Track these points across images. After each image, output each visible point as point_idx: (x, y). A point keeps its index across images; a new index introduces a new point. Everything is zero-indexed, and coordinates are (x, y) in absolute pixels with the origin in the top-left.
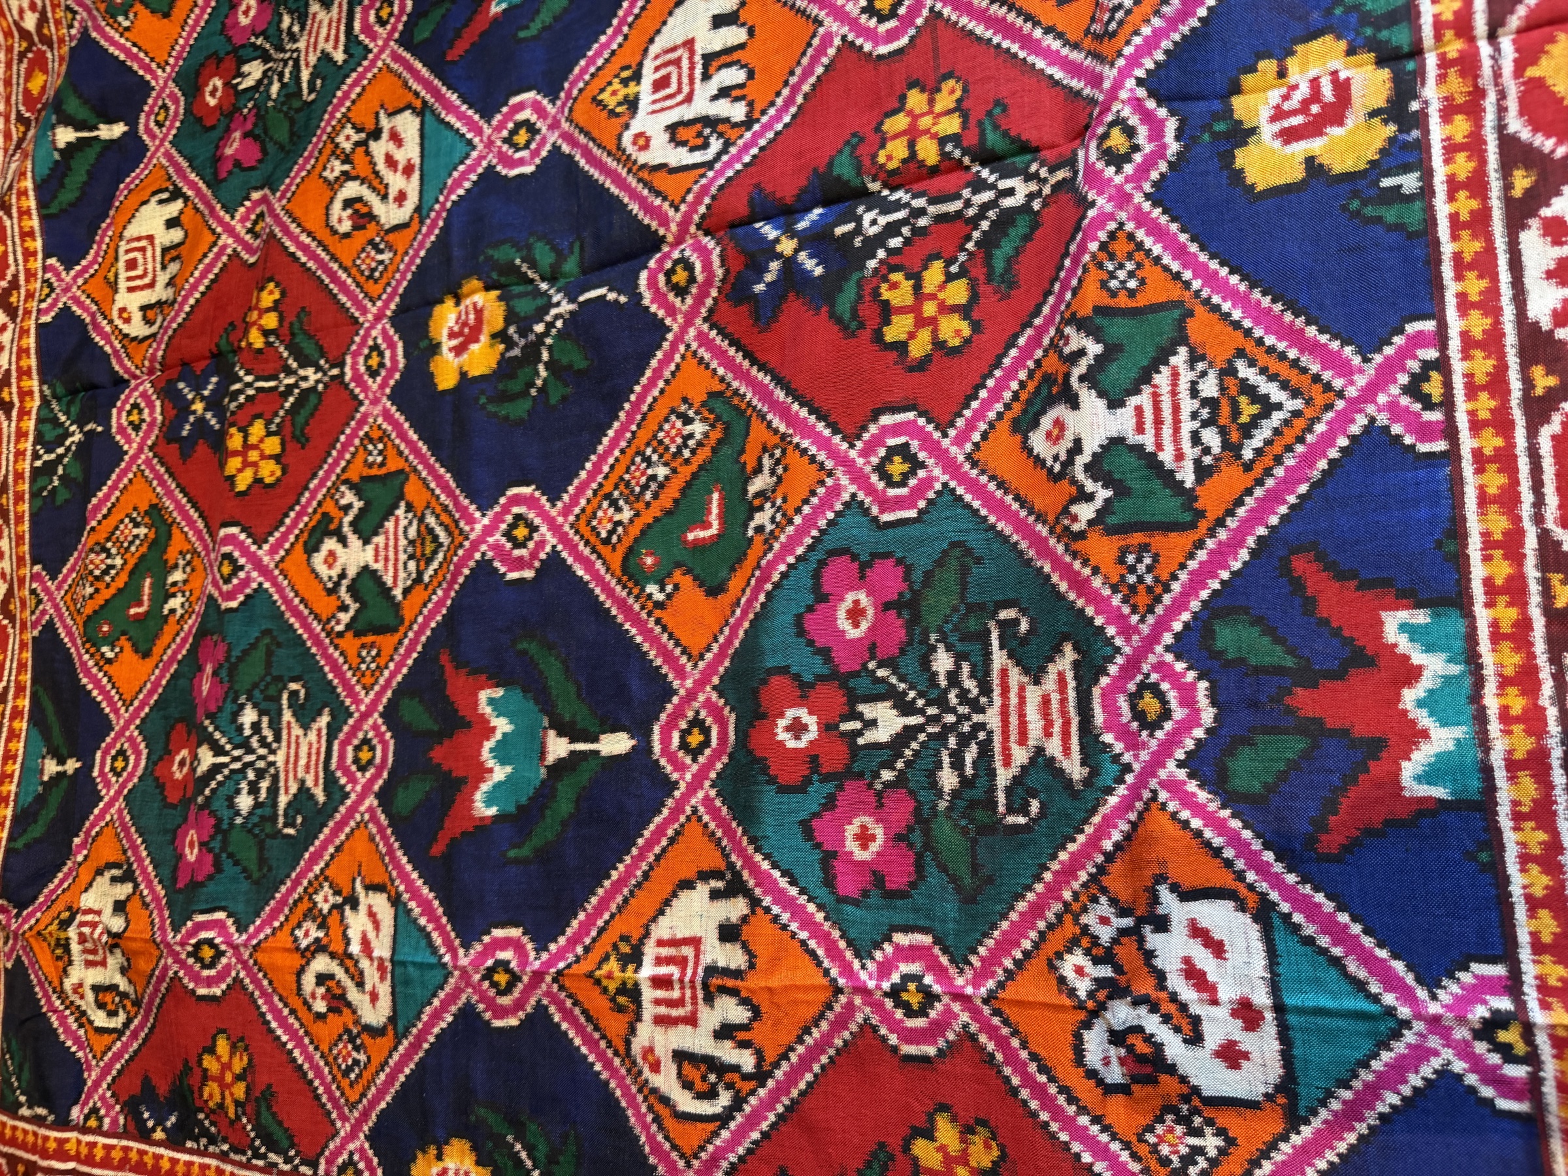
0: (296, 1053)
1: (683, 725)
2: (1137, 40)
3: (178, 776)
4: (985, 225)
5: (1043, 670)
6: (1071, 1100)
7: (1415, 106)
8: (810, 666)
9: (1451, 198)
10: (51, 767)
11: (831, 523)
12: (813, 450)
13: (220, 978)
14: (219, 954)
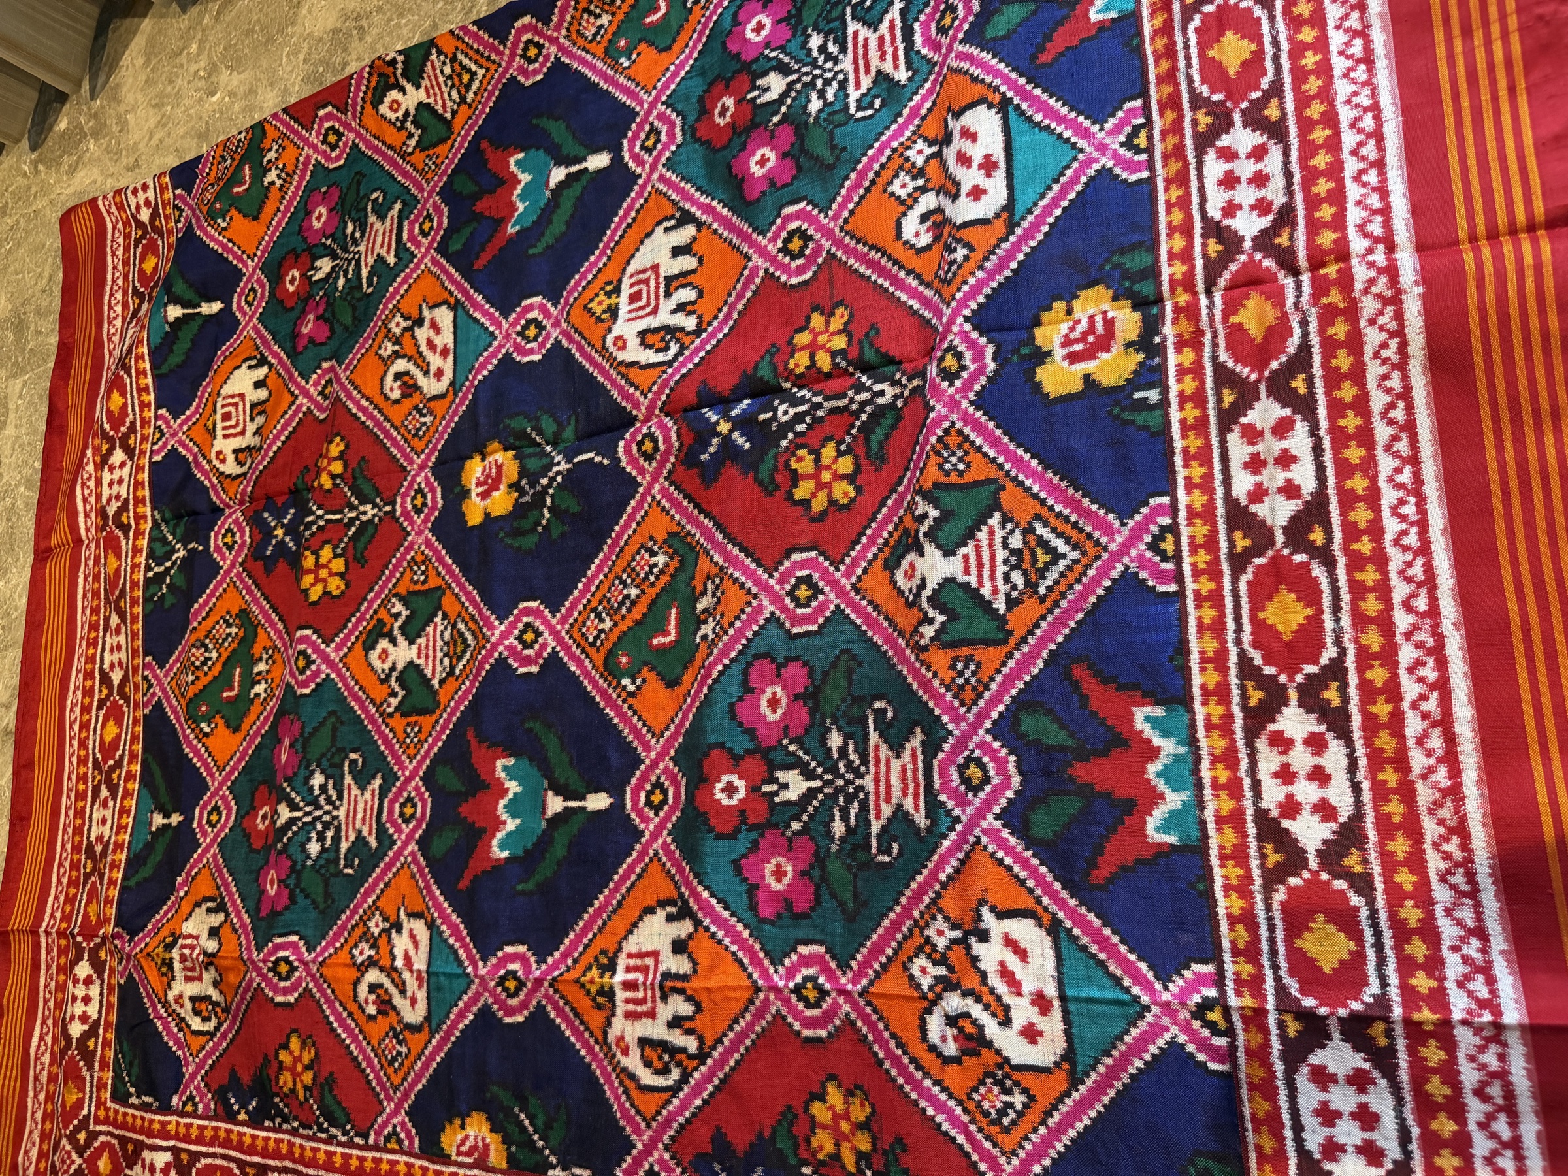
0: (353, 1047)
1: (648, 787)
2: (966, 288)
3: (261, 827)
4: (864, 417)
5: (902, 747)
6: (918, 1068)
7: (1157, 340)
8: (742, 744)
9: (1181, 408)
10: (158, 820)
11: (756, 634)
12: (743, 579)
13: (294, 988)
14: (293, 969)
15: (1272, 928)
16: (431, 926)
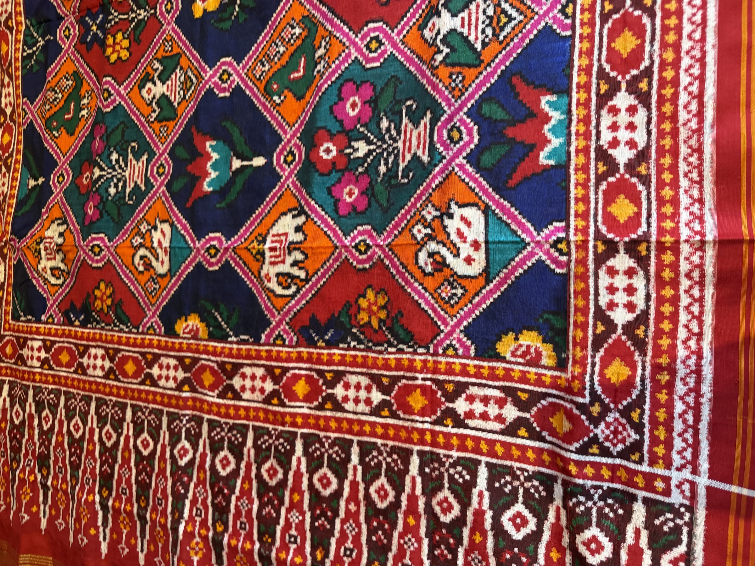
0: (132, 287)
1: (285, 153)
3: (85, 183)
5: (419, 123)
6: (412, 277)
8: (335, 127)
10: (32, 183)
11: (346, 68)
12: (341, 37)
13: (102, 260)
14: (101, 250)
15: (597, 203)
16: (172, 225)
